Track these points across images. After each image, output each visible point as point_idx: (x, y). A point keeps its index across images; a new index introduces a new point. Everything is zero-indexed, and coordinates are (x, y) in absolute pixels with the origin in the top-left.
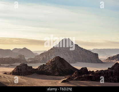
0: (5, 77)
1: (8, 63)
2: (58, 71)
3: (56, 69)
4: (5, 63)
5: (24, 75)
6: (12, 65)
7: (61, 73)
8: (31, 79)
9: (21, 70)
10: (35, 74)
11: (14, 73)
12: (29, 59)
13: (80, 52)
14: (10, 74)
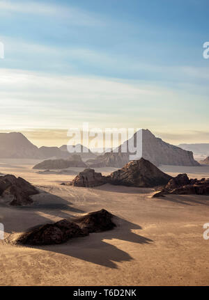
0: (64, 190)
1: (59, 168)
2: (143, 180)
3: (140, 177)
4: (53, 168)
5: (92, 187)
6: (66, 171)
7: (148, 184)
8: (105, 192)
9: (87, 179)
10: (108, 184)
11: (76, 183)
12: (87, 161)
13: (165, 150)
14: (71, 185)
